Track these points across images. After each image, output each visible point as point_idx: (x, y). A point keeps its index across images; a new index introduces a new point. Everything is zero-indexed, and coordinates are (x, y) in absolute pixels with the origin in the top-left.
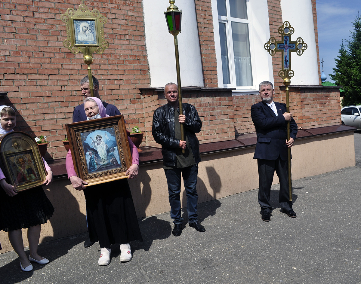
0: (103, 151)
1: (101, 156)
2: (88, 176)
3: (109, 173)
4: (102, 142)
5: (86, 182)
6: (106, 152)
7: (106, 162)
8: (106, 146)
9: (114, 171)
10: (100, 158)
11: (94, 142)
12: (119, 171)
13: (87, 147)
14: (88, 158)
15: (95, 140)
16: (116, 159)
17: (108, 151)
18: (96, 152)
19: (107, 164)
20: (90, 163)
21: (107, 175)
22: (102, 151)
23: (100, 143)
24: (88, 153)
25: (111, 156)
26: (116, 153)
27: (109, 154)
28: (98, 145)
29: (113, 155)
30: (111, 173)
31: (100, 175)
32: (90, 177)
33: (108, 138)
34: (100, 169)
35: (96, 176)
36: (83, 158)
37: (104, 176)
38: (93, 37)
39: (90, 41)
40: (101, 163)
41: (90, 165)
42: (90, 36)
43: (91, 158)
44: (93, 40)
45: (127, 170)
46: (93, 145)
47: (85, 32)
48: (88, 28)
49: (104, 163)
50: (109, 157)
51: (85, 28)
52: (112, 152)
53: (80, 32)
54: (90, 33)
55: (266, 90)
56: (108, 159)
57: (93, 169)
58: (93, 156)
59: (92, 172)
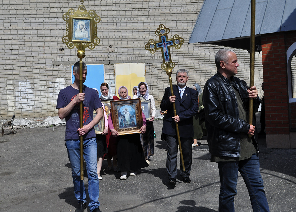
0: (128, 117)
1: (127, 120)
2: (119, 130)
3: (130, 129)
4: (128, 112)
5: (118, 133)
6: (129, 118)
7: (129, 123)
8: (130, 115)
9: (132, 128)
10: (126, 120)
11: (124, 112)
12: (135, 129)
13: (120, 114)
14: (120, 120)
15: (124, 111)
16: (134, 122)
17: (130, 117)
18: (124, 117)
19: (129, 124)
20: (120, 123)
21: (129, 130)
22: (127, 117)
23: (127, 113)
24: (120, 117)
25: (132, 120)
26: (134, 119)
27: (131, 119)
28: (125, 113)
29: (133, 119)
30: (131, 129)
31: (126, 130)
32: (121, 131)
33: (131, 110)
34: (126, 127)
35: (123, 130)
36: (117, 119)
37: (128, 130)
38: (87, 34)
39: (85, 37)
40: (126, 124)
41: (121, 124)
42: (85, 34)
43: (121, 120)
44: (87, 37)
45: (139, 129)
46: (123, 113)
47: (81, 30)
48: (84, 26)
49: (128, 124)
50: (131, 121)
51: (81, 26)
52: (132, 118)
53: (77, 29)
54: (85, 30)
55: (182, 76)
56: (130, 122)
57: (122, 126)
58: (122, 119)
59: (121, 128)
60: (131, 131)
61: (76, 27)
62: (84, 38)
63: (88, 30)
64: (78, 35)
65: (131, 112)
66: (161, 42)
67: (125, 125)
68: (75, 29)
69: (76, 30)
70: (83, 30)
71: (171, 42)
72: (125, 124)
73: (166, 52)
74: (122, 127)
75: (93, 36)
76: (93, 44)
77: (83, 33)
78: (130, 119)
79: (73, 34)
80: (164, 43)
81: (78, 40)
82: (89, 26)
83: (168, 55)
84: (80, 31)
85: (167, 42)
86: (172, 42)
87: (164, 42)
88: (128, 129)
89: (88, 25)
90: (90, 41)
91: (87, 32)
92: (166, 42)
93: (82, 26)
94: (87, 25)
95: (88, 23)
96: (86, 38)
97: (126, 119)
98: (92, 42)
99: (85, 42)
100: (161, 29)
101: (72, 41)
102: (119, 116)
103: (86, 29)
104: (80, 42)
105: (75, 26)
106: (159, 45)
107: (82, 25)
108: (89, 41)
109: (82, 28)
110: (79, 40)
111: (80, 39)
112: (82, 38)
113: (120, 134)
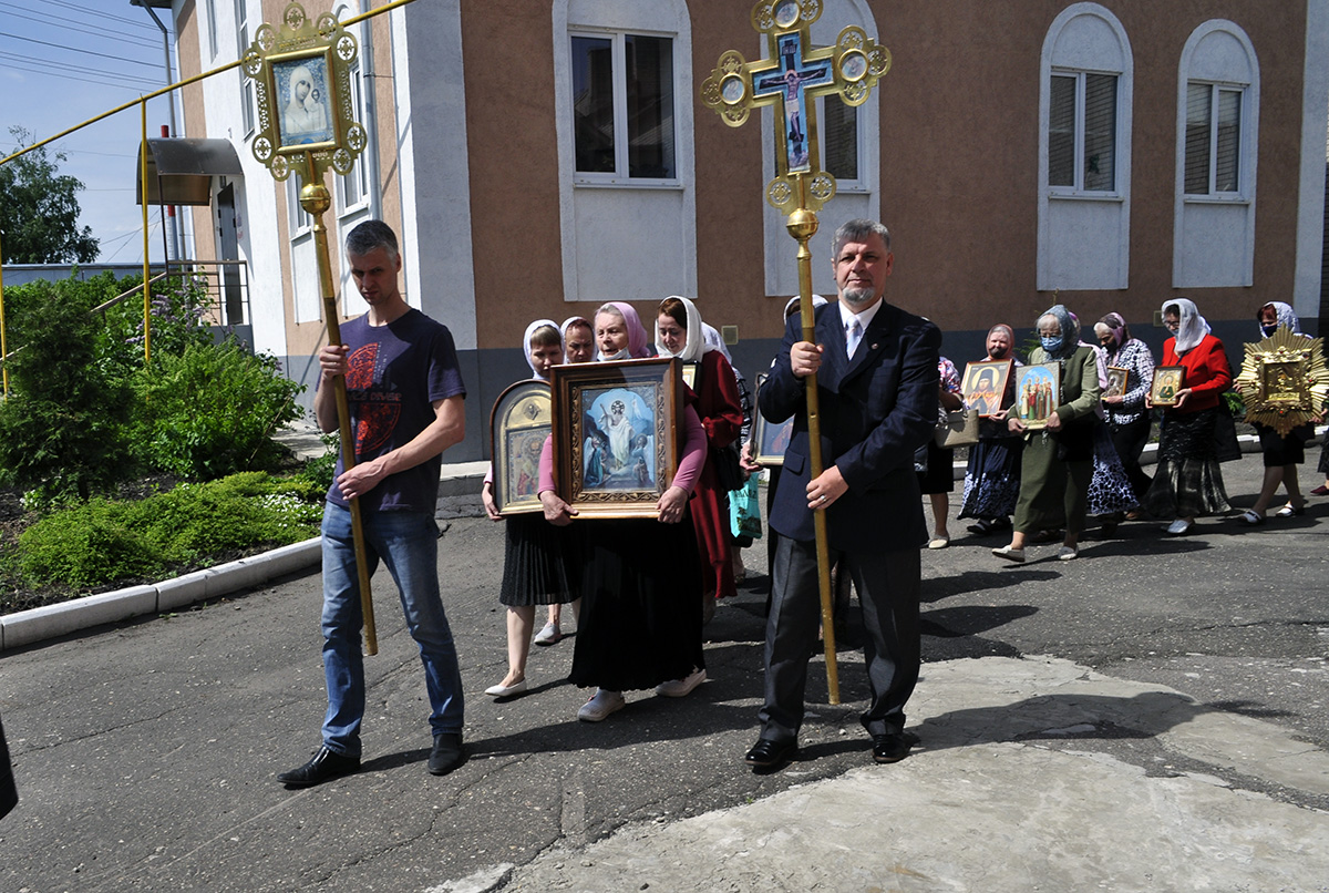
0: (621, 443)
1: (615, 454)
2: (580, 496)
3: (624, 498)
4: (624, 418)
5: (574, 508)
6: (627, 445)
7: (623, 470)
8: (630, 431)
9: (635, 495)
10: (613, 457)
11: (606, 416)
12: (646, 497)
14: (588, 453)
15: (610, 412)
16: (645, 467)
17: (632, 445)
18: (605, 439)
19: (625, 475)
20: (589, 464)
21: (620, 501)
22: (618, 440)
23: (619, 421)
24: (589, 439)
25: (636, 456)
27: (634, 452)
28: (613, 424)
29: (641, 454)
30: (630, 499)
32: (585, 500)
33: (637, 411)
38: (323, 117)
39: (317, 129)
40: (613, 471)
41: (590, 471)
42: (316, 115)
43: (594, 455)
44: (325, 126)
46: (603, 423)
47: (302, 101)
48: (309, 86)
49: (620, 472)
50: (632, 459)
51: (302, 88)
52: (640, 448)
53: (289, 102)
54: (316, 101)
55: (858, 257)
56: (628, 464)
57: (594, 480)
58: (598, 449)
59: (591, 488)
60: (627, 506)
64: (295, 125)
66: (776, 70)
69: (286, 108)
70: (309, 100)
71: (824, 70)
74: (593, 484)
76: (346, 154)
77: (310, 115)
78: (630, 453)
81: (298, 143)
82: (324, 80)
84: (301, 106)
85: (805, 65)
86: (830, 70)
88: (616, 494)
89: (321, 79)
90: (335, 143)
91: (322, 107)
93: (305, 88)
94: (317, 77)
95: (320, 69)
96: (320, 134)
99: (321, 149)
101: (282, 149)
103: (317, 97)
104: (302, 152)
106: (762, 86)
107: (303, 83)
109: (305, 96)
110: (302, 143)
111: (302, 139)
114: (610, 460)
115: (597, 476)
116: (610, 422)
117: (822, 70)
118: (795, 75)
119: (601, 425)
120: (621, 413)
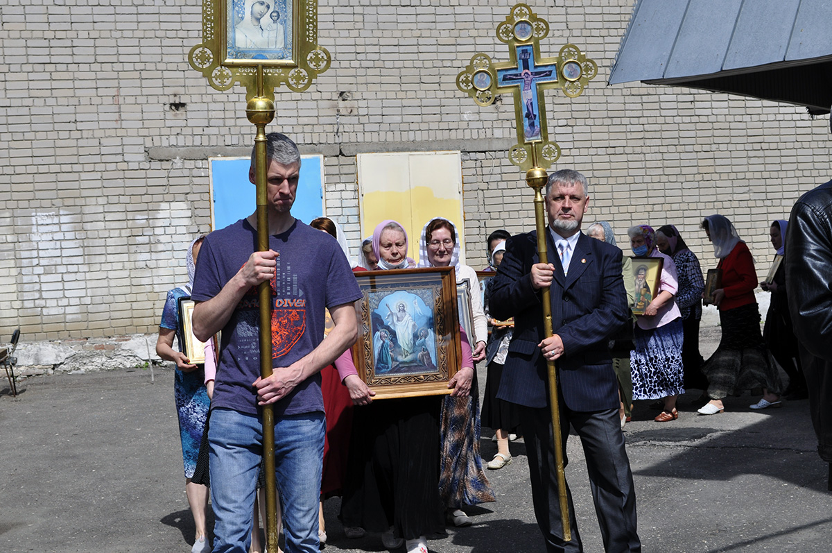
0: (406, 334)
1: (401, 345)
2: (373, 381)
3: (413, 380)
4: (407, 316)
5: (373, 390)
6: (411, 337)
7: (409, 358)
8: (414, 326)
9: (422, 377)
10: (400, 347)
11: (392, 314)
12: (432, 378)
13: (378, 323)
14: (377, 345)
15: (395, 311)
16: (428, 354)
17: (416, 336)
18: (393, 334)
19: (411, 362)
20: (379, 354)
21: (410, 383)
22: (404, 333)
23: (403, 318)
24: (378, 333)
25: (420, 345)
26: (430, 342)
27: (417, 343)
28: (398, 320)
29: (423, 344)
30: (419, 380)
31: (396, 382)
32: (379, 383)
33: (418, 310)
34: (397, 370)
35: (389, 383)
36: (368, 342)
37: (404, 384)
38: (281, 37)
39: (272, 47)
40: (400, 358)
41: (380, 360)
42: (273, 34)
43: (382, 346)
44: (282, 46)
45: (447, 380)
46: (390, 319)
47: (258, 20)
48: (268, 7)
49: (406, 359)
50: (416, 348)
51: (259, 8)
52: (423, 339)
53: (242, 18)
54: (275, 21)
55: (567, 198)
56: (414, 352)
57: (384, 367)
58: (386, 341)
59: (382, 373)
60: (416, 386)
61: (238, 13)
62: (271, 51)
63: (285, 21)
64: (248, 41)
65: (420, 317)
66: (516, 69)
67: (395, 364)
68: (236, 19)
69: (238, 23)
70: (266, 20)
71: (551, 72)
72: (397, 361)
73: (531, 104)
74: (383, 370)
75: (303, 41)
76: (304, 73)
77: (266, 33)
78: (414, 343)
79: (230, 35)
80: (527, 71)
81: (248, 58)
82: (287, 4)
83: (535, 116)
84: (256, 23)
85: (536, 67)
86: (554, 72)
87: (526, 66)
88: (405, 378)
89: (285, 3)
90: (292, 62)
91: (281, 27)
92: (532, 70)
93: (263, 8)
94: (281, 1)
96: (276, 52)
97: (400, 342)
98: (301, 62)
99: (276, 66)
100: (517, 20)
101: (226, 61)
102: (375, 330)
103: (276, 17)
104: (255, 66)
105: (237, 8)
106: (505, 79)
107: (262, 4)
108: (290, 61)
109: (262, 15)
110: (253, 58)
111: (254, 54)
112: (264, 51)
113: (378, 397)
114: (397, 350)
115: (387, 363)
116: (395, 319)
117: (549, 71)
118: (530, 73)
119: (388, 321)
120: (405, 311)
